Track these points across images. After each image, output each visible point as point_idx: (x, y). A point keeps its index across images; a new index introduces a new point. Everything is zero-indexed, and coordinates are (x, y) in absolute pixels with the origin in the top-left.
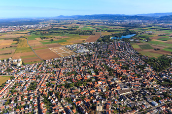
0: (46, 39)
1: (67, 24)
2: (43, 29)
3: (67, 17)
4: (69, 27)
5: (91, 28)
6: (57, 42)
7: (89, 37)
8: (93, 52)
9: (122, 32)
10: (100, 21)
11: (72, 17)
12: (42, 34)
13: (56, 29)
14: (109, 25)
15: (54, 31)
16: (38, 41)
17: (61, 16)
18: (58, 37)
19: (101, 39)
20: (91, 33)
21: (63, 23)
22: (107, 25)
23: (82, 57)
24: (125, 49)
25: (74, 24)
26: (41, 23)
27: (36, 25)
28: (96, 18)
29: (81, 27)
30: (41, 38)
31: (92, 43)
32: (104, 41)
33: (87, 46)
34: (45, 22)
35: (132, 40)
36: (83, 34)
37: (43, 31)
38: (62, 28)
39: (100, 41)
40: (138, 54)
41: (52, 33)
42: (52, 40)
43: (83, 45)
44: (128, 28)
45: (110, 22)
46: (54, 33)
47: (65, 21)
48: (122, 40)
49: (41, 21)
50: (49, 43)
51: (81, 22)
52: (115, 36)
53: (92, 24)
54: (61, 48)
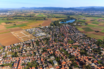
0: (10, 24)
1: (27, 13)
2: (9, 16)
3: (27, 8)
4: (29, 14)
5: (44, 16)
6: (19, 26)
7: (43, 21)
8: (50, 36)
9: (66, 18)
10: (48, 11)
11: (30, 8)
12: (7, 19)
13: (19, 16)
14: (55, 13)
15: (17, 17)
16: (3, 25)
17: (23, 8)
18: (20, 22)
19: (53, 24)
20: (45, 19)
21: (24, 12)
22: (54, 13)
23: (41, 41)
24: (73, 31)
25: (32, 13)
26: (9, 12)
27: (4, 13)
28: (46, 9)
29: (37, 15)
30: (6, 23)
31: (47, 27)
32: (56, 25)
33: (43, 30)
34: (12, 11)
35: (75, 24)
36: (39, 20)
37: (9, 17)
38: (23, 15)
39: (52, 25)
40: (86, 36)
41: (15, 19)
42: (15, 25)
43: (40, 28)
44: (68, 16)
45: (55, 11)
46: (17, 19)
47: (26, 11)
48: (68, 24)
49: (9, 11)
50: (12, 27)
51: (37, 11)
52: (62, 21)
53: (44, 13)
54: (21, 32)
